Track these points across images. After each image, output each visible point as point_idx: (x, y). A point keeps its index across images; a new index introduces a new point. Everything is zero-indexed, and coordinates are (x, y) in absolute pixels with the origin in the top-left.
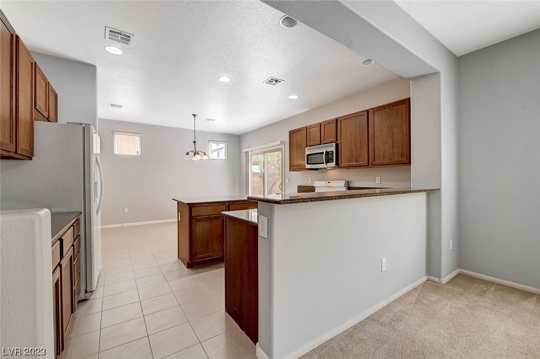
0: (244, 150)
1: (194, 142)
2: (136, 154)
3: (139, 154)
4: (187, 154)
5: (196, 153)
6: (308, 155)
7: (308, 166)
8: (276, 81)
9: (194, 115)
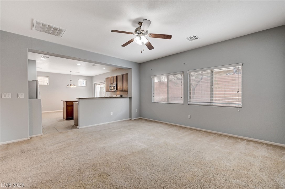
0: (93, 83)
1: (71, 81)
2: (47, 84)
3: (48, 84)
4: (68, 85)
5: (71, 85)
6: (110, 87)
7: (110, 90)
8: (95, 65)
9: (71, 71)
